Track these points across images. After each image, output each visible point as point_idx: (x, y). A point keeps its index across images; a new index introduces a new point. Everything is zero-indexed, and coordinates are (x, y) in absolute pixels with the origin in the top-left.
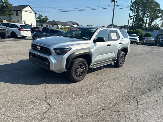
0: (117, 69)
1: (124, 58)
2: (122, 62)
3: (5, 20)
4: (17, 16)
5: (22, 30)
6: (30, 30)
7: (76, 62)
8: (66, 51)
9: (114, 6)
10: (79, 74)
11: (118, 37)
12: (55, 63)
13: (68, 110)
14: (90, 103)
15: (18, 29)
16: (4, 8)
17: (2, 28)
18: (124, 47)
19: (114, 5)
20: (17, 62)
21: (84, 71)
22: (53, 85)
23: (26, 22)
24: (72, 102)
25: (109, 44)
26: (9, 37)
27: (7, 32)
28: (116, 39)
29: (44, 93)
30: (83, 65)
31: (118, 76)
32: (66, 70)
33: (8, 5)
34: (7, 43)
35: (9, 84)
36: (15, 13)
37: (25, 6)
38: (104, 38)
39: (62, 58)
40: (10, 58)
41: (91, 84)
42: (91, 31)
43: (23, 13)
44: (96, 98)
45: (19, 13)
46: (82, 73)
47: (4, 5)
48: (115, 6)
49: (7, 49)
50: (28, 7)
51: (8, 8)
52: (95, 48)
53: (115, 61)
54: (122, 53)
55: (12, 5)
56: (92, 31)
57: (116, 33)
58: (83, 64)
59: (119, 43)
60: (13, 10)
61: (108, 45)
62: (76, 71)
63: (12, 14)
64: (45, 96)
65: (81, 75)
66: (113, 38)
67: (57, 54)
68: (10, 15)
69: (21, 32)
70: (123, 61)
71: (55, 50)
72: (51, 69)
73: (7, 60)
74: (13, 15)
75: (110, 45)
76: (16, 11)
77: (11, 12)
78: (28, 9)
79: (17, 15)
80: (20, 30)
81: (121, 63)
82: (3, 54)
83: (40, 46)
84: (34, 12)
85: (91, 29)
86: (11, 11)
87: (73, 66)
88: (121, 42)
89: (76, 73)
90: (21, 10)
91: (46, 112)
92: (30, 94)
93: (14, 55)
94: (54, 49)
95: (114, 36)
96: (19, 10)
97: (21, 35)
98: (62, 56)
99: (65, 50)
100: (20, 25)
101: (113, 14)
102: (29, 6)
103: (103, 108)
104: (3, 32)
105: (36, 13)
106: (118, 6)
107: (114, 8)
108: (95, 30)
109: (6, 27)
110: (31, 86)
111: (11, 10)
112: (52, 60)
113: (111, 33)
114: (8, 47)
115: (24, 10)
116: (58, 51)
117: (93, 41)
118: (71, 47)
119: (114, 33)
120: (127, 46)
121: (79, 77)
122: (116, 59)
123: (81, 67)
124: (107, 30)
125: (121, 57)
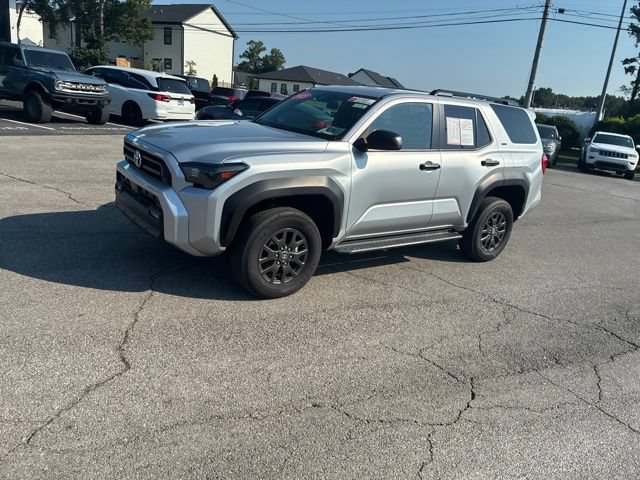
0: (469, 266)
1: (508, 228)
2: (496, 240)
3: (124, 57)
4: (165, 43)
5: (163, 98)
6: (191, 96)
7: (267, 221)
8: (224, 175)
9: (545, 13)
10: (281, 267)
11: (482, 137)
12: (180, 218)
13: (182, 389)
14: (276, 377)
15: (149, 94)
16: (121, 14)
17: (90, 84)
18: (504, 181)
19: (547, 7)
20: (95, 209)
21: (305, 259)
22: (177, 298)
23: (194, 68)
24: (210, 366)
25: (430, 163)
26: (114, 119)
27: (109, 102)
28: (472, 144)
29: (128, 321)
30: (301, 235)
31: (456, 294)
32: (224, 249)
34: (97, 142)
35: (27, 278)
36: (159, 34)
37: (198, 9)
38: (398, 136)
39: (207, 199)
40: (78, 192)
41: (324, 311)
42: (355, 106)
43: (189, 35)
44: (309, 363)
45: (175, 34)
46: (294, 265)
48: (549, 9)
49: (86, 163)
50: (209, 10)
51: (137, 12)
52: (357, 173)
53: (460, 233)
54: (494, 204)
56: (360, 106)
57: (471, 121)
58: (296, 233)
59: (483, 163)
60: (153, 23)
61: (422, 167)
62: (265, 254)
63: (146, 37)
64: (127, 332)
65: (289, 275)
66: (452, 140)
67: (192, 184)
68: (141, 39)
69: (159, 103)
70: (501, 240)
71: (184, 168)
72: (168, 237)
73: (66, 198)
74: (151, 39)
75: (435, 168)
76: (163, 26)
77: (146, 27)
78: (206, 18)
79: (168, 40)
80: (155, 97)
81: (488, 244)
82: (63, 176)
83: (143, 153)
84: (230, 30)
85: (359, 100)
86: (143, 24)
87: (252, 236)
88: (494, 158)
89: (264, 265)
90: (180, 24)
91: (97, 385)
92: (77, 319)
93: (98, 182)
94: (180, 164)
95: (460, 130)
96: (173, 22)
97: (156, 114)
98: (206, 192)
99: (220, 170)
100: (157, 79)
101: (539, 46)
102: (213, 9)
103: (318, 401)
104: (92, 101)
105: (234, 36)
106: (561, 11)
107: (544, 19)
108: (372, 101)
109: (105, 83)
110: (98, 292)
111: (144, 20)
112: (173, 204)
113: (448, 118)
114: (95, 155)
115: (192, 21)
116: (195, 171)
117: (351, 146)
118: (245, 160)
119: (462, 120)
120: (525, 175)
121: (279, 278)
122: (466, 225)
123: (288, 241)
124: (430, 106)
125: (490, 220)
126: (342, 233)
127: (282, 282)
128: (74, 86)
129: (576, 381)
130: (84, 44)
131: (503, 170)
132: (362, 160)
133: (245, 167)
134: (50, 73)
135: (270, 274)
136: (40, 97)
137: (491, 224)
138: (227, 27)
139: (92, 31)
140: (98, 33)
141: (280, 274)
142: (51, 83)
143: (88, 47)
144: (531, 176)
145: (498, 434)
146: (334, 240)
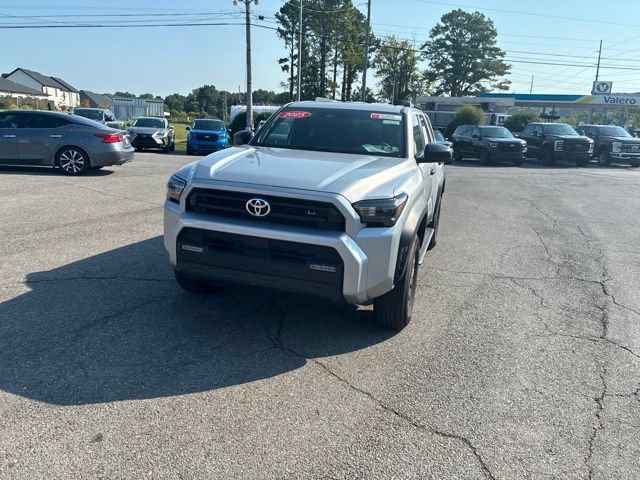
9: (248, 19)
12: (363, 265)
19: (248, 13)
29: (363, 397)
32: (394, 286)
39: (391, 238)
48: (251, 16)
56: (392, 123)
61: (431, 173)
64: (385, 408)
67: (365, 225)
71: (357, 208)
75: (434, 173)
83: (269, 198)
85: (381, 116)
91: (485, 469)
94: (353, 205)
98: (389, 230)
99: (397, 204)
101: (249, 50)
106: (261, 18)
107: (248, 24)
108: (400, 118)
116: (373, 211)
117: (416, 162)
118: (404, 188)
133: (406, 197)
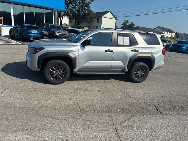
1: (147, 72)
2: (142, 76)
10: (56, 76)
12: (29, 61)
16: (86, 16)
17: (63, 33)
18: (141, 57)
21: (64, 74)
25: (110, 50)
28: (129, 44)
29: (14, 85)
33: (90, 11)
36: (95, 20)
37: (106, 13)
43: (103, 20)
45: (99, 19)
47: (87, 12)
50: (109, 13)
51: (90, 15)
54: (138, 64)
55: (93, 12)
57: (129, 38)
58: (61, 67)
59: (132, 51)
60: (94, 17)
61: (106, 51)
63: (92, 21)
64: (11, 87)
66: (119, 43)
68: (90, 21)
75: (111, 52)
76: (97, 18)
77: (92, 18)
78: (109, 15)
79: (98, 21)
81: (138, 77)
88: (137, 49)
90: (101, 17)
94: (30, 48)
95: (123, 40)
96: (99, 16)
104: (64, 37)
105: (116, 19)
109: (68, 32)
111: (92, 17)
112: (28, 57)
113: (118, 37)
115: (105, 16)
116: (33, 49)
117: (80, 44)
118: (44, 47)
119: (124, 37)
120: (152, 55)
121: (56, 79)
122: (127, 70)
123: (58, 69)
124: (111, 33)
125: (138, 69)
126: (77, 69)
127: (57, 80)
128: (59, 34)
129: (119, 118)
130: (76, 24)
131: (141, 53)
132: (83, 48)
133: (43, 48)
134: (55, 30)
135: (53, 77)
136: (52, 36)
137: (138, 71)
138: (114, 17)
139: (78, 20)
140: (80, 21)
141: (56, 78)
142: (54, 33)
143: (78, 25)
144: (155, 56)
145: (71, 125)
146: (74, 70)
